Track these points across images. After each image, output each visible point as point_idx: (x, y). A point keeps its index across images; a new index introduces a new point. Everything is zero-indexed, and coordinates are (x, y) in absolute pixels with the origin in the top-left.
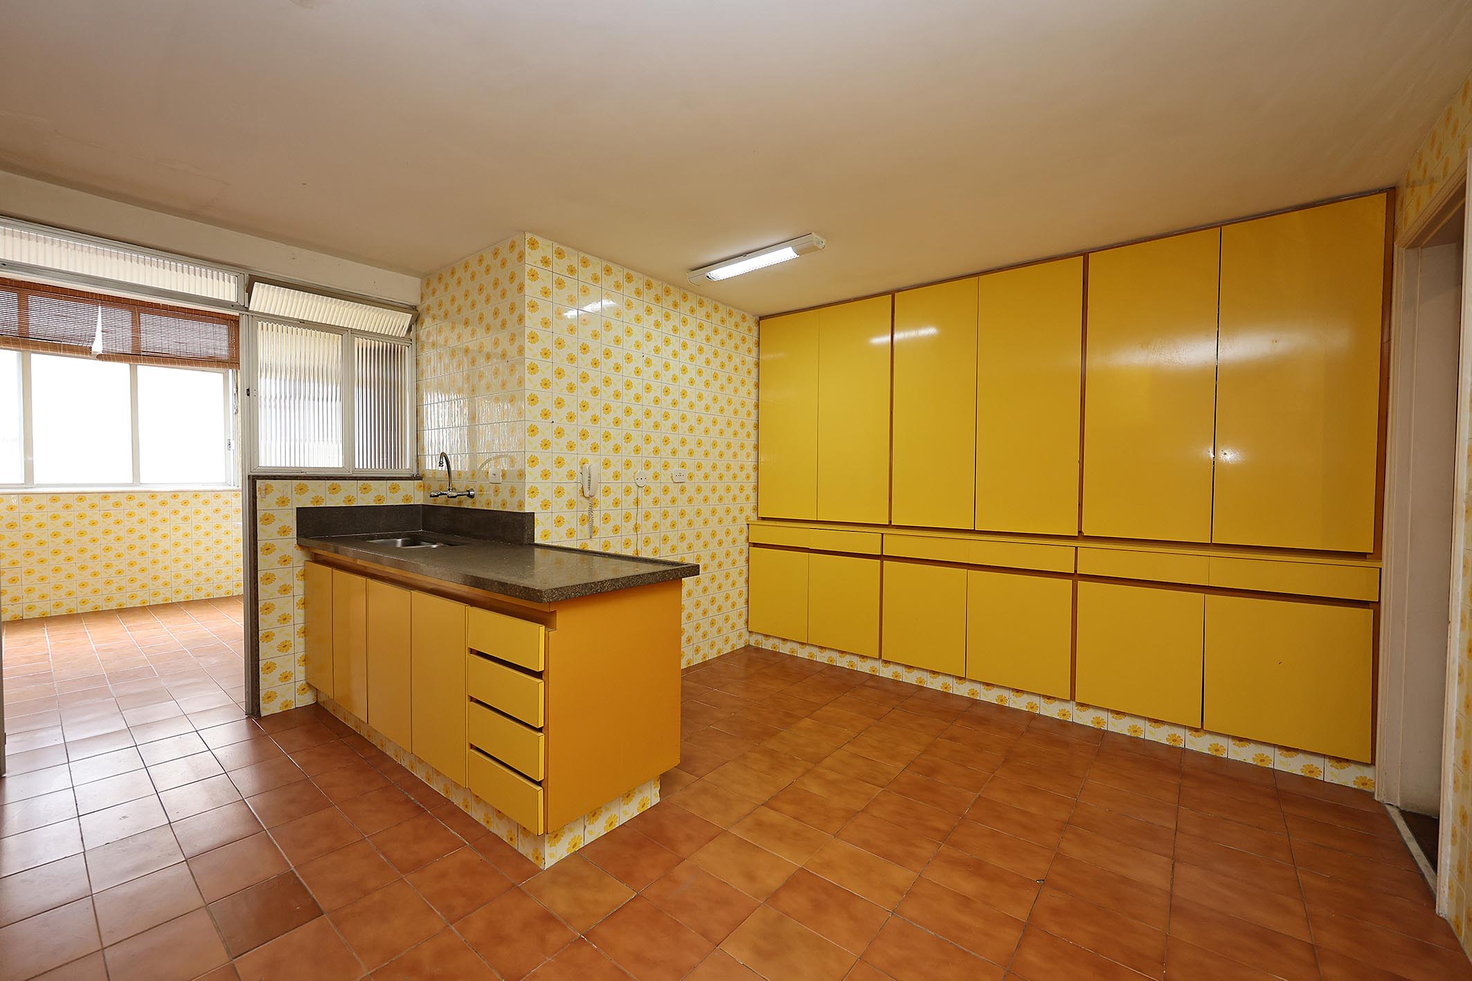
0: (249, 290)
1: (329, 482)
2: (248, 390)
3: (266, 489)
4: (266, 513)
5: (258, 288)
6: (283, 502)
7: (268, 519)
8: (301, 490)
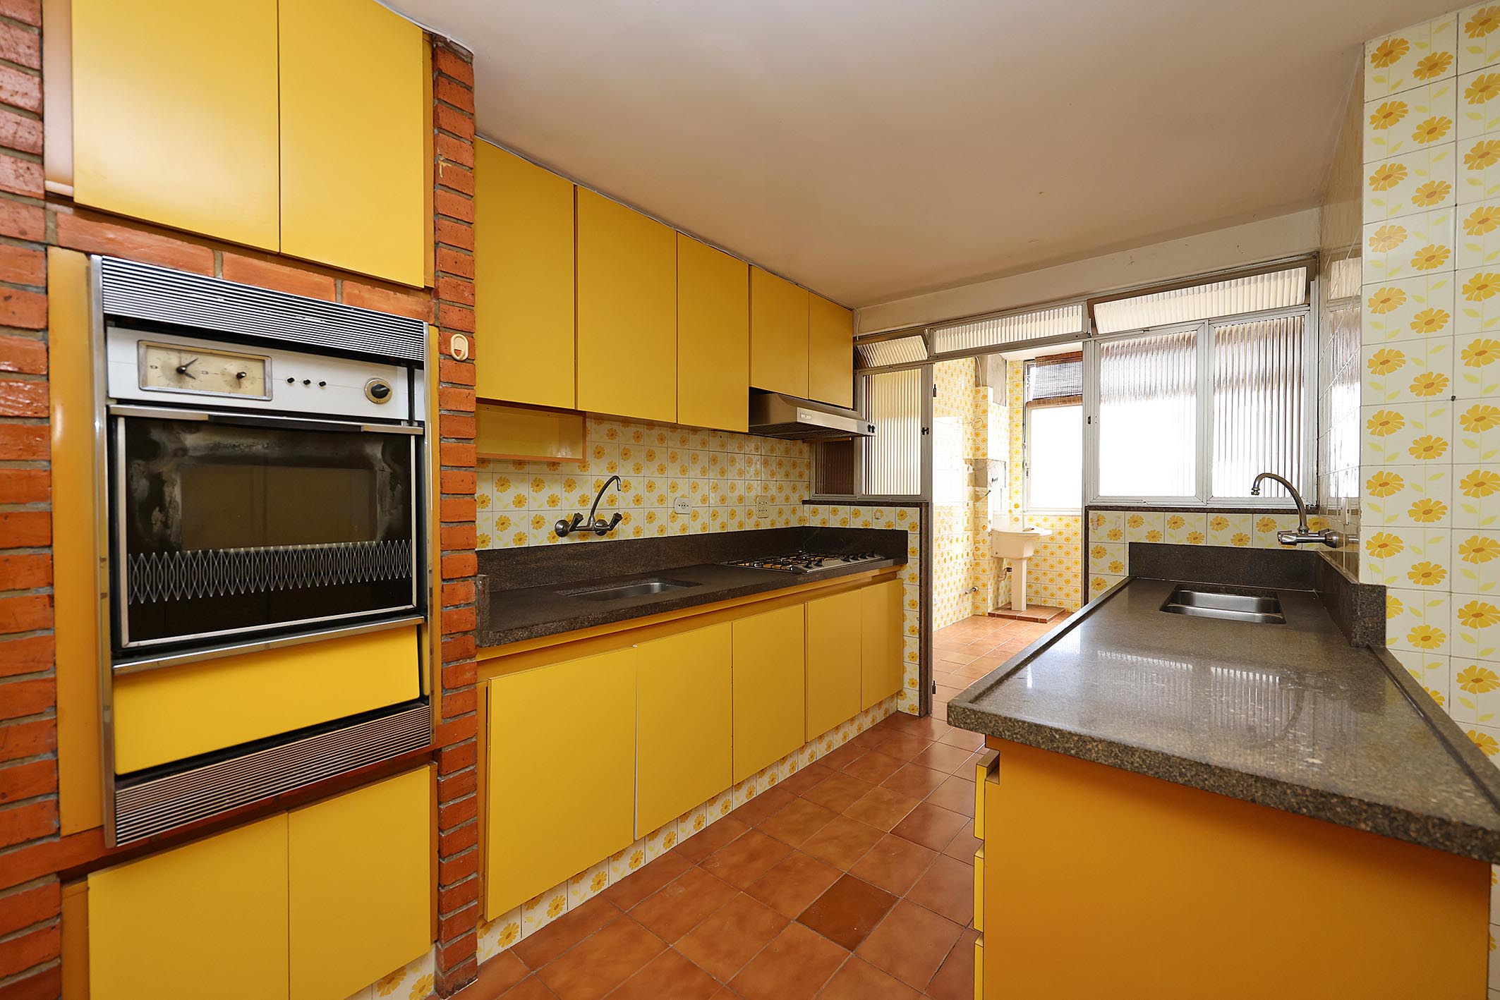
0: (1091, 315)
1: (1169, 515)
2: (1089, 418)
3: (1098, 520)
4: (1097, 546)
5: (1099, 309)
6: (1115, 535)
7: (1100, 552)
8: (1135, 522)
